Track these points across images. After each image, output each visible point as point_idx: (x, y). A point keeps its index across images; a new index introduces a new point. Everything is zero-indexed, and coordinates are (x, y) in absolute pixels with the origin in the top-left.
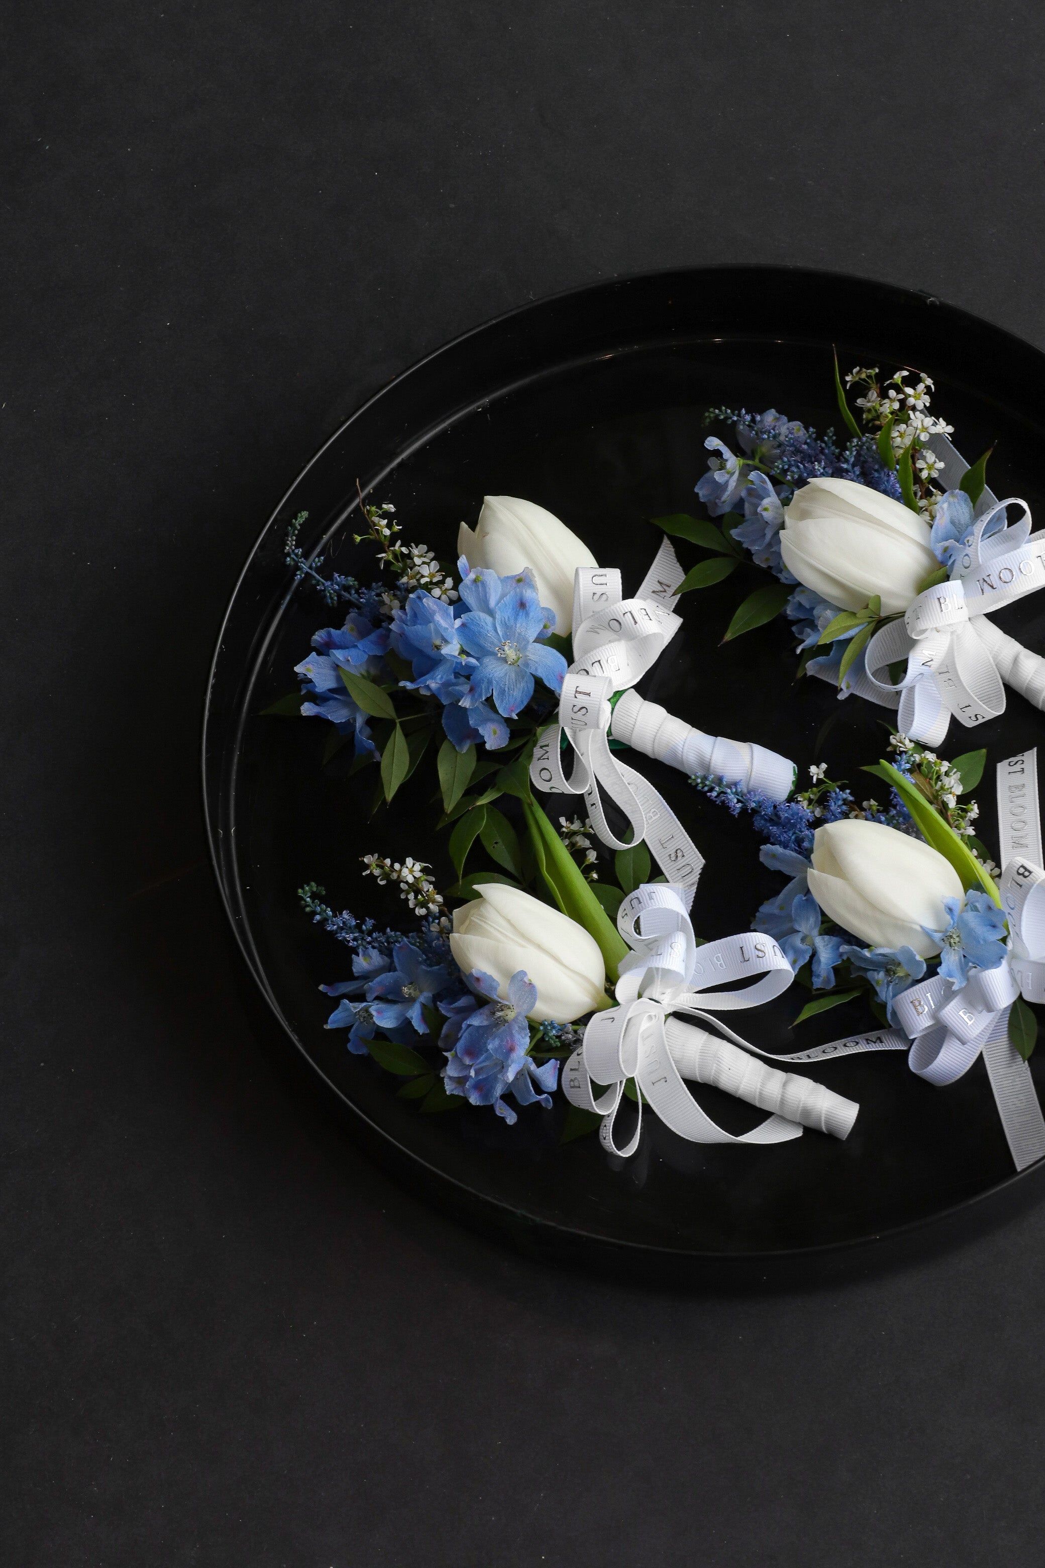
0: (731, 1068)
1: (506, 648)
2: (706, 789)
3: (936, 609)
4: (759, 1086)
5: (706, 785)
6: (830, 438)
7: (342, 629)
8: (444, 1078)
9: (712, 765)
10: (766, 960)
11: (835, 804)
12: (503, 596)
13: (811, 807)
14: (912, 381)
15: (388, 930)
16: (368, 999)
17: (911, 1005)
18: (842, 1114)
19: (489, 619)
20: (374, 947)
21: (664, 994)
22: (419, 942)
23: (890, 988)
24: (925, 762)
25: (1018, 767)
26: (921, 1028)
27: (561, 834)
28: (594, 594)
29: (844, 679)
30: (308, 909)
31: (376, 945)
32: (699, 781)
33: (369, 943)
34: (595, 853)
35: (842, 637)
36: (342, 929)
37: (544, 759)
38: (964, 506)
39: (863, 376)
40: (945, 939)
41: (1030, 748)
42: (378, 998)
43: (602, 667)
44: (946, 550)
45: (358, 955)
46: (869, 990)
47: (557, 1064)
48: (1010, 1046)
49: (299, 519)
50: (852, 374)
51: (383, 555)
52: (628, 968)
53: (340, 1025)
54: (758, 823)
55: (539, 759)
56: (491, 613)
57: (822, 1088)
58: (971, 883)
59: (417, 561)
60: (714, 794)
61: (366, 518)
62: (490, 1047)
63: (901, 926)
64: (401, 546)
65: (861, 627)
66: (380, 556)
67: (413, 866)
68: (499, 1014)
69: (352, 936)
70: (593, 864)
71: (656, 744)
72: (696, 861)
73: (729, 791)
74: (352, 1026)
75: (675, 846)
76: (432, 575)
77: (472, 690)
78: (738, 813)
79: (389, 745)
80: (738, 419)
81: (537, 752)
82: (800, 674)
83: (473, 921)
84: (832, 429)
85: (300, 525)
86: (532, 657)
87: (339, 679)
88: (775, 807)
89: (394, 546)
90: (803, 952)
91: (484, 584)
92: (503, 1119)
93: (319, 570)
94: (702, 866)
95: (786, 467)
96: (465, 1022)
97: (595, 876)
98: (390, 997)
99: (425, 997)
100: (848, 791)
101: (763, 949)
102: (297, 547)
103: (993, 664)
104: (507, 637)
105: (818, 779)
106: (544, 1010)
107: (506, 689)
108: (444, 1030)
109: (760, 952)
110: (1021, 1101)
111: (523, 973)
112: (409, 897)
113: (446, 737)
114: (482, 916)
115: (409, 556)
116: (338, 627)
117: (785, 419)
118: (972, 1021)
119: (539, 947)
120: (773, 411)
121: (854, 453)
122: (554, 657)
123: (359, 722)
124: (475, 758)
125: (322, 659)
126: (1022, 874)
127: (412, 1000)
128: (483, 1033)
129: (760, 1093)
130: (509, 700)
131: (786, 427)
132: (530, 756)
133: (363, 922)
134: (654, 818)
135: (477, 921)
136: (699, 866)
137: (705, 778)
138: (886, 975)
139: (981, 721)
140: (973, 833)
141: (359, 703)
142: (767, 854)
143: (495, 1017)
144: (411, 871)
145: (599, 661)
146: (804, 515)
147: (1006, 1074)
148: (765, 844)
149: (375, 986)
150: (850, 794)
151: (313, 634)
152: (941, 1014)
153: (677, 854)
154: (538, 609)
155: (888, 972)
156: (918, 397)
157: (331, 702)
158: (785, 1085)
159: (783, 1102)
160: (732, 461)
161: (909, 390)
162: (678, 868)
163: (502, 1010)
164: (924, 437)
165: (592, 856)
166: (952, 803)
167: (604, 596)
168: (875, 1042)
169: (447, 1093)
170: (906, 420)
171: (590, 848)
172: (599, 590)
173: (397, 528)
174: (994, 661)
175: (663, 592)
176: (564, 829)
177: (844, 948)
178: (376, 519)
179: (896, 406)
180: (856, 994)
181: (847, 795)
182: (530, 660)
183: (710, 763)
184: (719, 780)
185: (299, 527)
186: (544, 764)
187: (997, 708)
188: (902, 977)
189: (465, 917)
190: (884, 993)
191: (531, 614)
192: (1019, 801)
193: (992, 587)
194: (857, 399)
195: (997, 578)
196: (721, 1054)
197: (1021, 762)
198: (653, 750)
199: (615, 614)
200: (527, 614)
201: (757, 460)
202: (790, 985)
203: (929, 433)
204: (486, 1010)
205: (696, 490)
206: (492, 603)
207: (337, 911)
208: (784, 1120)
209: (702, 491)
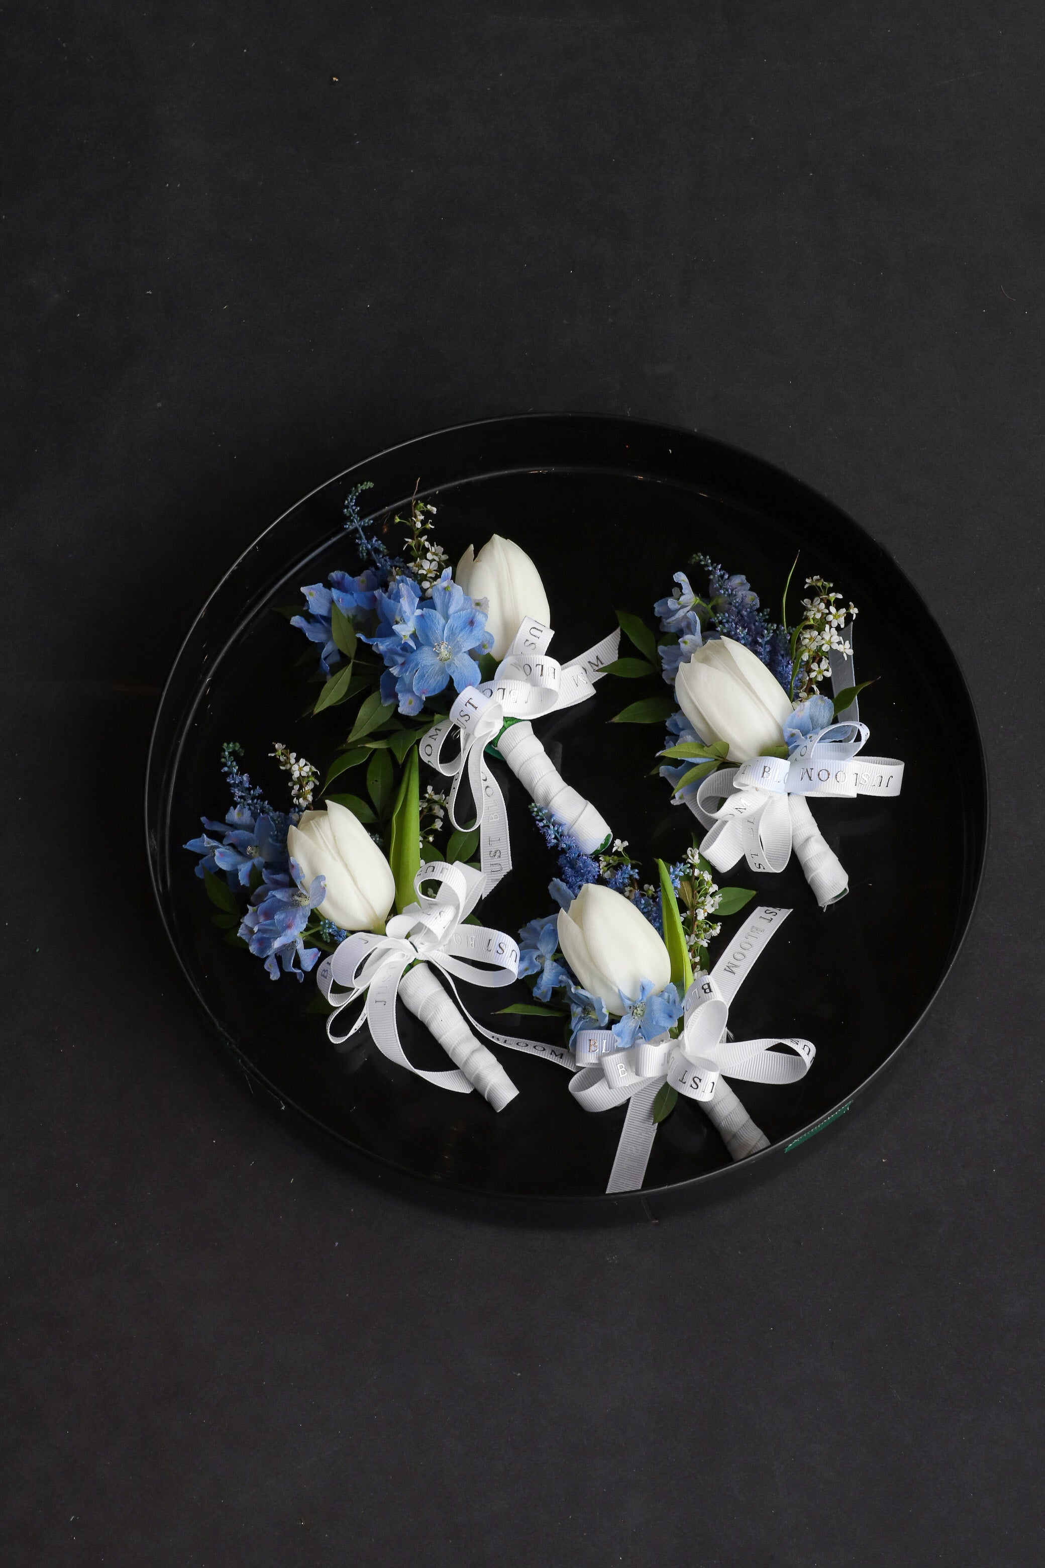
0: (443, 1020)
1: (442, 647)
2: (538, 818)
3: (760, 772)
4: (455, 1043)
5: (539, 815)
6: (764, 615)
7: (355, 578)
8: (242, 923)
9: (551, 803)
10: (501, 958)
11: (622, 875)
12: (462, 609)
13: (606, 868)
14: (839, 604)
15: (266, 802)
16: (224, 842)
17: (588, 1042)
18: (501, 1092)
19: (442, 621)
20: (250, 809)
21: (423, 944)
22: (279, 821)
23: (581, 1022)
24: (701, 878)
25: (769, 916)
26: (586, 1062)
27: (422, 797)
28: (527, 640)
29: (680, 791)
30: (223, 760)
31: (252, 808)
32: (536, 809)
33: (249, 805)
34: (441, 824)
35: (690, 760)
36: (238, 785)
37: (433, 738)
38: (827, 711)
39: (820, 584)
40: (632, 1007)
41: (787, 907)
42: (232, 845)
43: (504, 694)
44: (793, 735)
45: (235, 808)
46: (567, 1017)
47: (317, 954)
48: (651, 1109)
49: (363, 486)
50: (812, 579)
51: (410, 540)
52: (409, 913)
53: (198, 851)
54: (562, 861)
55: (430, 737)
56: (447, 617)
57: (500, 1067)
58: (677, 979)
59: (429, 556)
60: (541, 824)
61: (412, 508)
62: (276, 917)
63: (605, 982)
64: (426, 540)
65: (708, 760)
66: (407, 540)
67: (304, 766)
68: (297, 898)
69: (240, 794)
70: (436, 830)
71: (522, 768)
72: (507, 865)
73: (552, 827)
74: (205, 856)
75: (497, 847)
76: (429, 571)
77: (403, 664)
78: (551, 847)
79: (338, 674)
80: (712, 570)
81: (432, 731)
82: (654, 772)
83: (311, 824)
84: (769, 610)
85: (362, 490)
86: (456, 662)
87: (330, 611)
88: (579, 856)
89: (421, 538)
90: (534, 966)
91: (450, 594)
92: (268, 974)
93: (363, 528)
94: (508, 871)
95: (725, 621)
96: (271, 892)
97: (431, 839)
98: (238, 848)
99: (259, 860)
100: (637, 871)
101: (504, 948)
102: (356, 505)
103: (791, 834)
104: (448, 639)
105: (616, 851)
106: (327, 908)
107: (426, 676)
108: (258, 890)
109: (500, 949)
110: (637, 1151)
111: (323, 878)
112: (295, 787)
113: (379, 689)
114: (317, 822)
115: (427, 550)
116: (353, 575)
117: (748, 586)
118: (624, 1075)
119: (346, 865)
120: (743, 577)
121: (771, 635)
122: (473, 669)
123: (328, 648)
124: (391, 715)
125: (325, 591)
126: (705, 990)
127: (250, 857)
128: (280, 906)
129: (454, 1049)
130: (424, 685)
131: (744, 592)
132: (426, 732)
133: (254, 788)
134: (494, 820)
135: (313, 826)
136: (506, 870)
137: (540, 810)
138: (582, 1011)
139: (761, 870)
140: (706, 945)
141: (335, 635)
142: (555, 885)
143: (293, 899)
144: (300, 769)
145: (504, 689)
146: (706, 660)
147: (638, 1126)
148: (557, 878)
149: (233, 835)
150: (637, 873)
151: (333, 571)
152: (604, 1059)
153: (497, 853)
154: (481, 631)
155: (585, 1010)
156: (837, 617)
157: (318, 625)
158: (473, 1052)
159: (466, 1063)
160: (689, 596)
161: (833, 609)
162: (492, 863)
163: (300, 897)
164: (825, 648)
165: (438, 825)
166: (701, 915)
167: (533, 645)
168: (556, 1056)
169: (238, 935)
170: (820, 630)
171: (440, 818)
172: (532, 639)
173: (430, 526)
174: (793, 833)
175: (596, 665)
176: (427, 795)
177: (563, 978)
178: (418, 513)
179: (818, 616)
180: (557, 1015)
181: (635, 874)
182: (454, 663)
183: (551, 801)
184: (550, 816)
185: (360, 492)
186: (431, 742)
187: (777, 867)
188: (593, 1019)
189: (309, 820)
190: (575, 1024)
191: (475, 632)
192: (751, 940)
193: (810, 778)
194: (806, 598)
195: (816, 774)
196: (441, 1006)
197: (775, 914)
198: (519, 771)
199: (531, 662)
200: (471, 631)
201: (710, 606)
202: (511, 983)
203: (831, 647)
204: (291, 891)
205: (655, 605)
206: (451, 610)
207: (241, 772)
208: (464, 1077)
209: (658, 608)
